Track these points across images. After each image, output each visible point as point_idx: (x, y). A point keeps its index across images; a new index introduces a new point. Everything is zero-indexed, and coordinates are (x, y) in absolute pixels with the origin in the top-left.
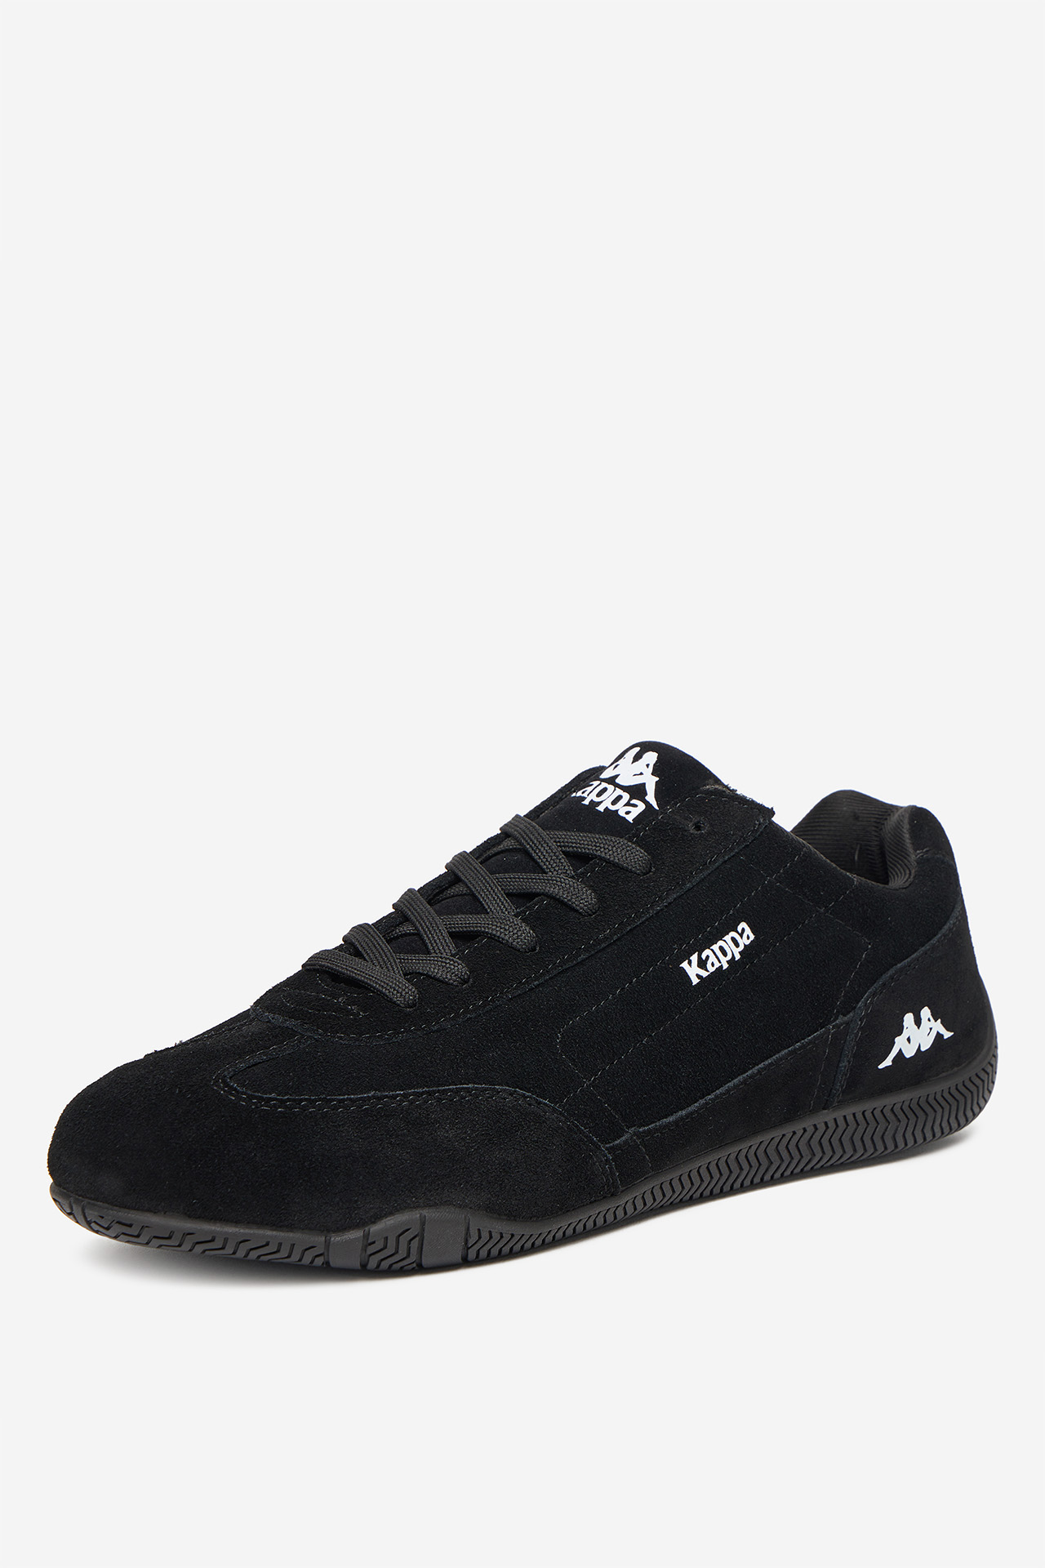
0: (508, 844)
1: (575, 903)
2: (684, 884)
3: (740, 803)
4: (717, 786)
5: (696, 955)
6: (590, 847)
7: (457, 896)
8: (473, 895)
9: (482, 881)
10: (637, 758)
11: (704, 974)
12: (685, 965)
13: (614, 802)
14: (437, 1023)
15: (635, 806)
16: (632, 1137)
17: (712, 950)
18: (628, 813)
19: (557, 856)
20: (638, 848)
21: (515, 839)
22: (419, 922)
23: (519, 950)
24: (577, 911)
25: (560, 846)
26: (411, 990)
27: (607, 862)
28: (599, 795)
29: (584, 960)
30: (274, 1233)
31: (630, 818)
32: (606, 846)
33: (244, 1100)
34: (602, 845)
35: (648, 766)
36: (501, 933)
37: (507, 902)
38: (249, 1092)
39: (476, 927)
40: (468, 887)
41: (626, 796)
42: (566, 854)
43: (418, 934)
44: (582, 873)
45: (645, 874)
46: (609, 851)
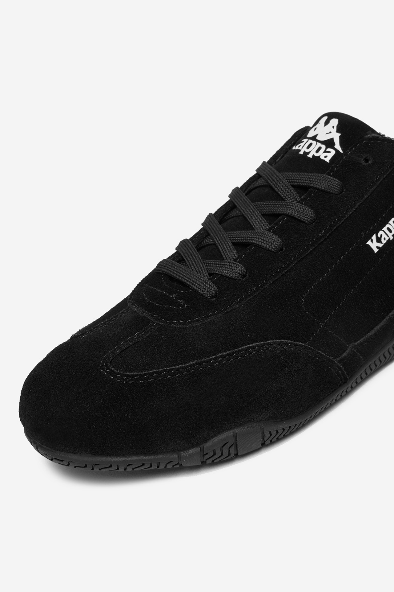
0: (260, 182)
1: (302, 218)
2: (363, 196)
3: (388, 143)
4: (374, 135)
5: (375, 235)
6: (307, 182)
7: (235, 217)
8: (244, 216)
9: (248, 208)
10: (327, 123)
11: (380, 245)
12: (369, 243)
13: (317, 151)
14: (230, 306)
15: (329, 152)
16: (352, 350)
17: (383, 231)
18: (326, 157)
19: (289, 189)
20: (334, 179)
21: (264, 179)
22: (215, 238)
23: (273, 252)
24: (304, 222)
25: (290, 182)
26: (213, 287)
27: (317, 190)
28: (308, 147)
29: (312, 251)
30: (147, 457)
31: (327, 160)
32: (316, 180)
33: (118, 378)
34: (314, 180)
35: (333, 127)
36: (262, 243)
37: (264, 221)
38: (121, 372)
39: (247, 239)
40: (241, 212)
41: (324, 147)
42: (293, 186)
43: (215, 244)
44: (304, 199)
45: (340, 193)
46: (318, 183)
